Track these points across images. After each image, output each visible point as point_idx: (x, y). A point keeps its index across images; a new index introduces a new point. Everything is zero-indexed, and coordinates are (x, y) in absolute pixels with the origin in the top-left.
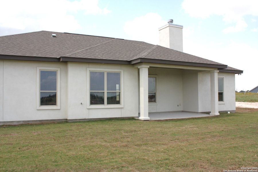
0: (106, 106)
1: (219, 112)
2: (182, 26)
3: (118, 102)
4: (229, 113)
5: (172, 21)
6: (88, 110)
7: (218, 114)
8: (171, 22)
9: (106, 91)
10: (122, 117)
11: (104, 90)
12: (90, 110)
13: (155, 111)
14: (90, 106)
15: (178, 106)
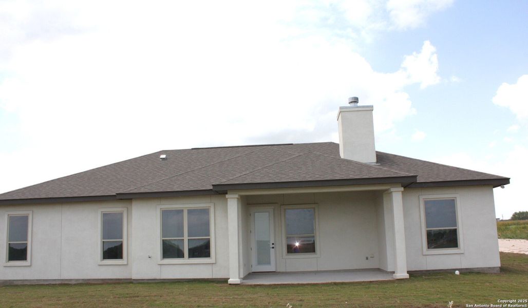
0: (186, 260)
1: (408, 272)
2: (372, 107)
3: (208, 255)
4: (457, 272)
5: (355, 100)
6: (159, 266)
7: (407, 276)
8: (355, 102)
9: (186, 238)
10: (214, 277)
11: (183, 237)
12: (162, 266)
13: (315, 269)
14: (162, 261)
15: (367, 258)
